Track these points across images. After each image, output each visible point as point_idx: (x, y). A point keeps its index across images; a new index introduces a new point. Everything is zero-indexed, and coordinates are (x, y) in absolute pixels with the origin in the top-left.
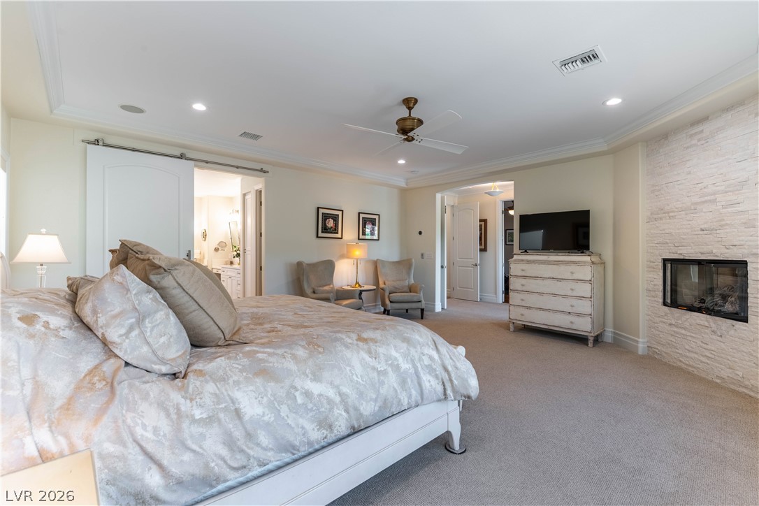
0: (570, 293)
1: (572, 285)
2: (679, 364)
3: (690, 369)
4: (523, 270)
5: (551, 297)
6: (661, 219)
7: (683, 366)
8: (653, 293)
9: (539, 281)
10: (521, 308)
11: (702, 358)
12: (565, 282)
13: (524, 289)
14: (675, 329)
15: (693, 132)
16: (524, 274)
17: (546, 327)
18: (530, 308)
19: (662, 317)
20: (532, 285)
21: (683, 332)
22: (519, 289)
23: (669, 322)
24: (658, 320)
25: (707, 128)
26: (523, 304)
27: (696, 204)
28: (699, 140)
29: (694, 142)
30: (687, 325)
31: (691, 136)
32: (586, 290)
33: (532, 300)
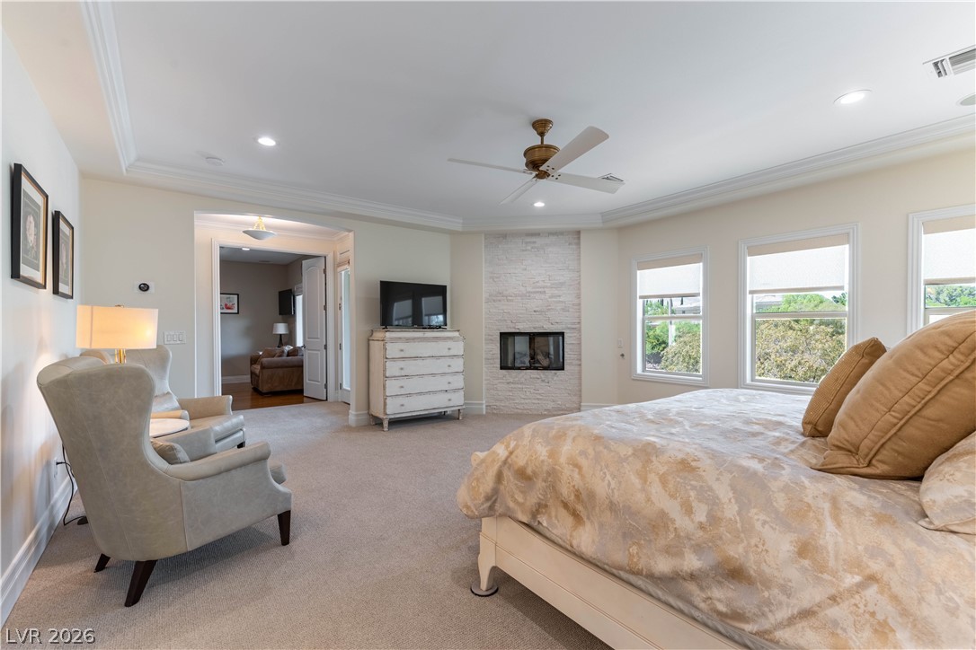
0: (447, 370)
1: (449, 361)
2: (516, 410)
3: (525, 412)
4: (402, 350)
5: (430, 378)
6: (500, 301)
7: (520, 411)
8: (491, 361)
9: (419, 362)
10: (401, 398)
11: (534, 401)
12: (443, 359)
13: (403, 373)
14: (512, 386)
15: (528, 240)
16: (402, 355)
17: (426, 412)
18: (409, 395)
19: (501, 379)
20: (411, 367)
21: (520, 386)
22: (397, 374)
23: (508, 381)
24: (496, 382)
25: (539, 241)
26: (403, 392)
27: (529, 292)
28: (532, 248)
29: (529, 248)
30: (523, 380)
31: (527, 243)
32: (458, 365)
33: (411, 384)
